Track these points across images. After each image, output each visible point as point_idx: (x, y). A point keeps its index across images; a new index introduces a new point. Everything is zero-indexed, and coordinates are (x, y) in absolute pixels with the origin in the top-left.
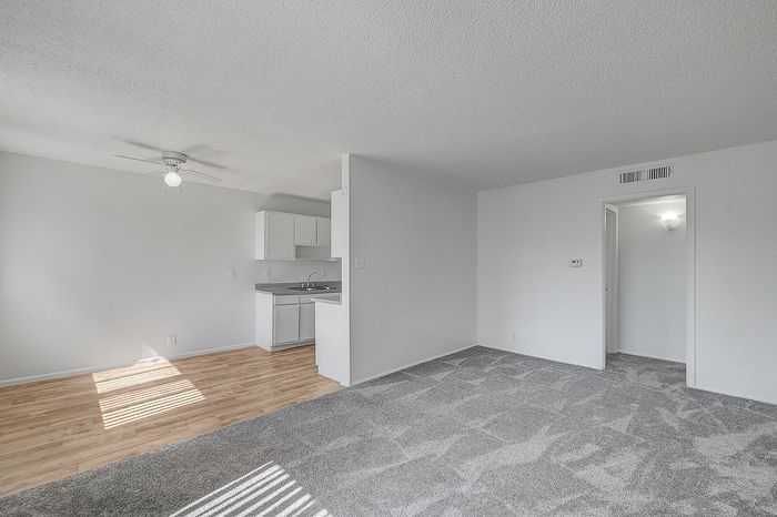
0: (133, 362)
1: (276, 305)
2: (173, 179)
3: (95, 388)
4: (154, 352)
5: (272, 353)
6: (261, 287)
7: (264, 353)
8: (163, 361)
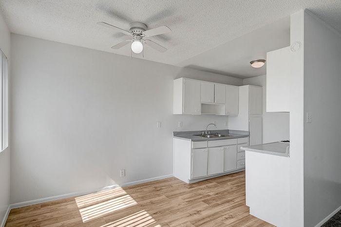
0: (100, 189)
1: (194, 149)
2: (137, 46)
3: (80, 216)
4: (113, 182)
5: (190, 184)
6: (178, 134)
7: (185, 184)
8: (119, 188)
